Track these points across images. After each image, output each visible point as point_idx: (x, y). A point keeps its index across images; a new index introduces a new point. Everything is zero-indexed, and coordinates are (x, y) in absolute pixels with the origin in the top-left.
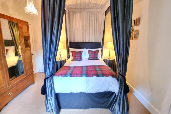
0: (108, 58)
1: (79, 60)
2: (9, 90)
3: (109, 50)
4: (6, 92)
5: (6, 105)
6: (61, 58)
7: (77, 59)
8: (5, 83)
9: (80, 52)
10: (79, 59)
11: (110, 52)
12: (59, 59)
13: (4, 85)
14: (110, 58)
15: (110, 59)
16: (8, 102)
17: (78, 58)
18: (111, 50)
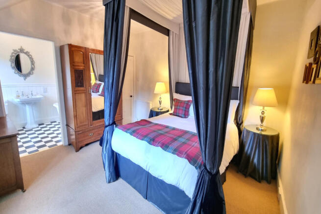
0: (257, 129)
1: (182, 117)
2: (90, 130)
3: (262, 108)
4: (88, 131)
5: (87, 145)
6: (161, 108)
7: (178, 114)
8: (87, 121)
9: (186, 102)
10: (180, 115)
11: (263, 113)
12: (158, 109)
13: (87, 123)
14: (262, 130)
15: (263, 133)
16: (89, 142)
17: (181, 112)
18: (266, 108)
